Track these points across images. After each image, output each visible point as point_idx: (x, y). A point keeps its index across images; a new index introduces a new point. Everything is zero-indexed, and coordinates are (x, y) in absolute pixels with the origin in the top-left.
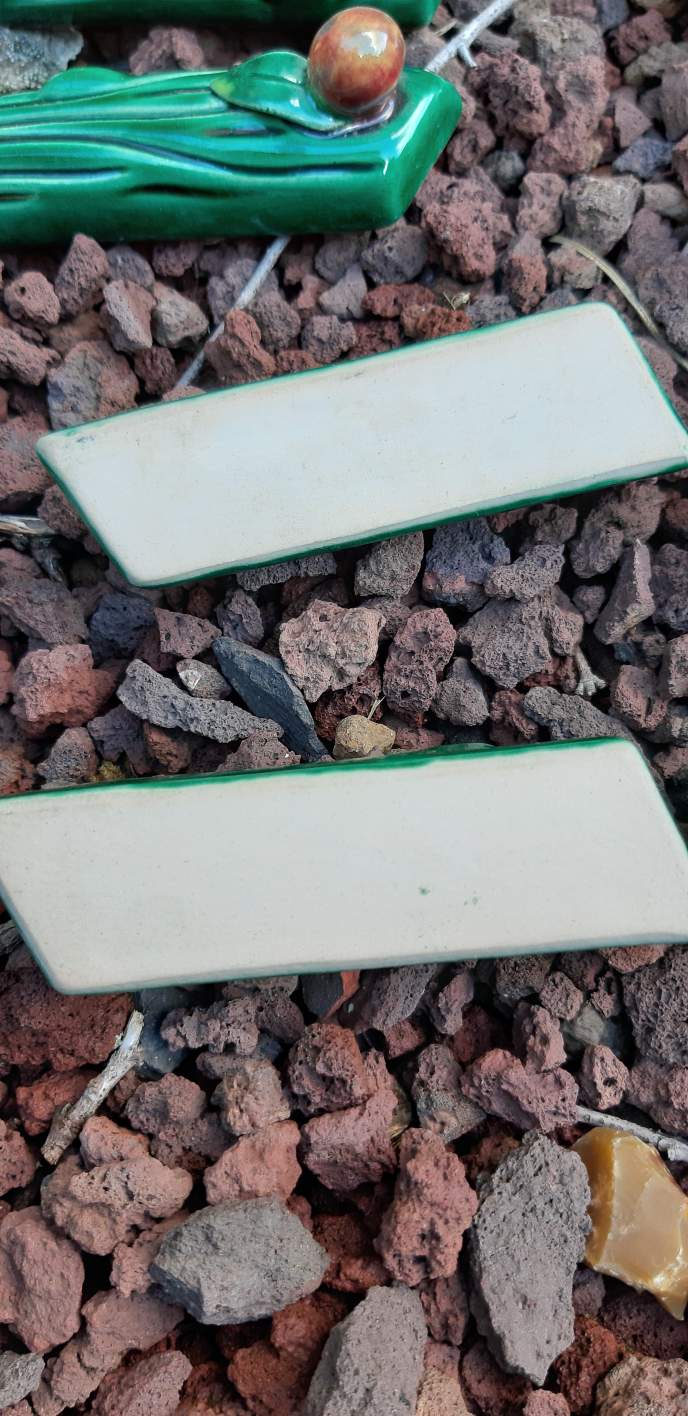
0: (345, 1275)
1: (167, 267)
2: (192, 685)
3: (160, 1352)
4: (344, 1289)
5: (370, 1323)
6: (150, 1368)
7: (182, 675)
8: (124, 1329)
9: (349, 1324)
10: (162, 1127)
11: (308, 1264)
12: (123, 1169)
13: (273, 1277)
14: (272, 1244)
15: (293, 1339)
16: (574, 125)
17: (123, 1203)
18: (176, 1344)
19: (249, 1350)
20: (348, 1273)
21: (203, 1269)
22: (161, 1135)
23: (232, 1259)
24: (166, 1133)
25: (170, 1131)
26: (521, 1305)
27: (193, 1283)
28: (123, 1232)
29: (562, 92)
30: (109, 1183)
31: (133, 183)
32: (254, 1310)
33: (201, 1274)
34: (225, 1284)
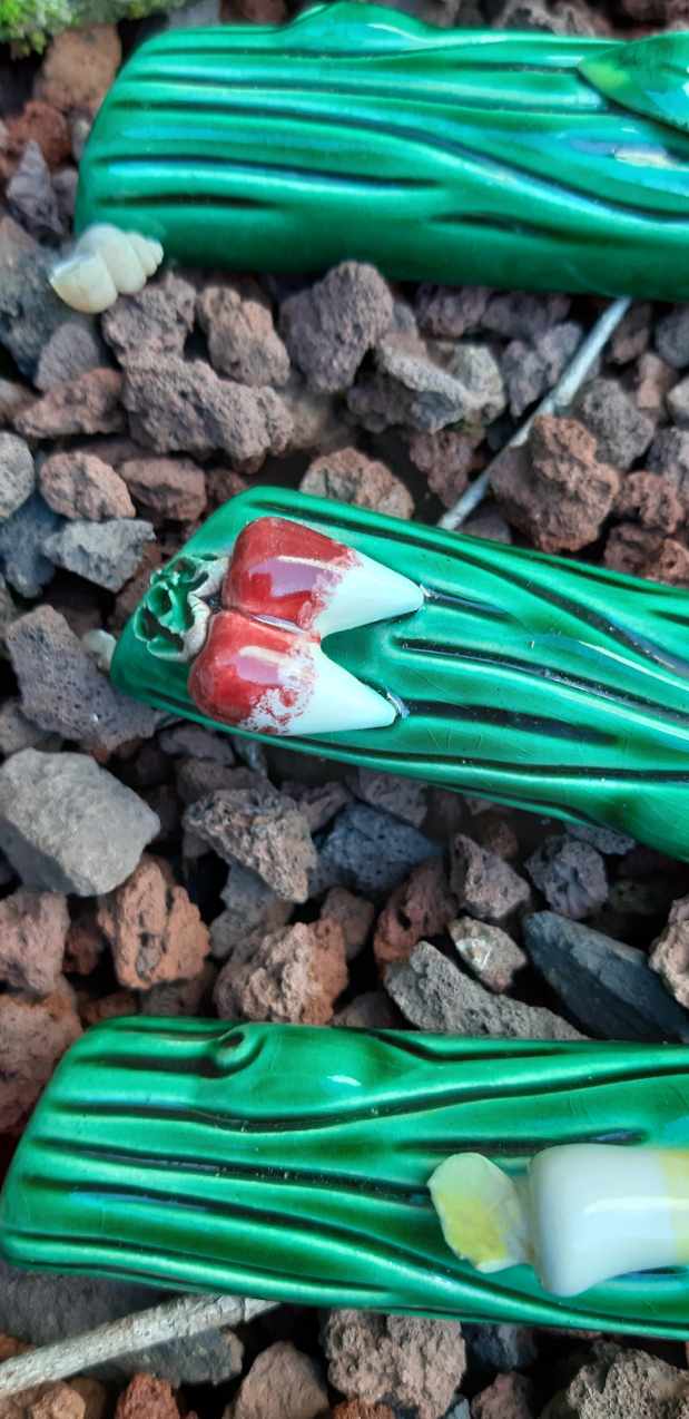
1: (440, 320)
2: (480, 963)
7: (461, 946)
31: (445, 209)
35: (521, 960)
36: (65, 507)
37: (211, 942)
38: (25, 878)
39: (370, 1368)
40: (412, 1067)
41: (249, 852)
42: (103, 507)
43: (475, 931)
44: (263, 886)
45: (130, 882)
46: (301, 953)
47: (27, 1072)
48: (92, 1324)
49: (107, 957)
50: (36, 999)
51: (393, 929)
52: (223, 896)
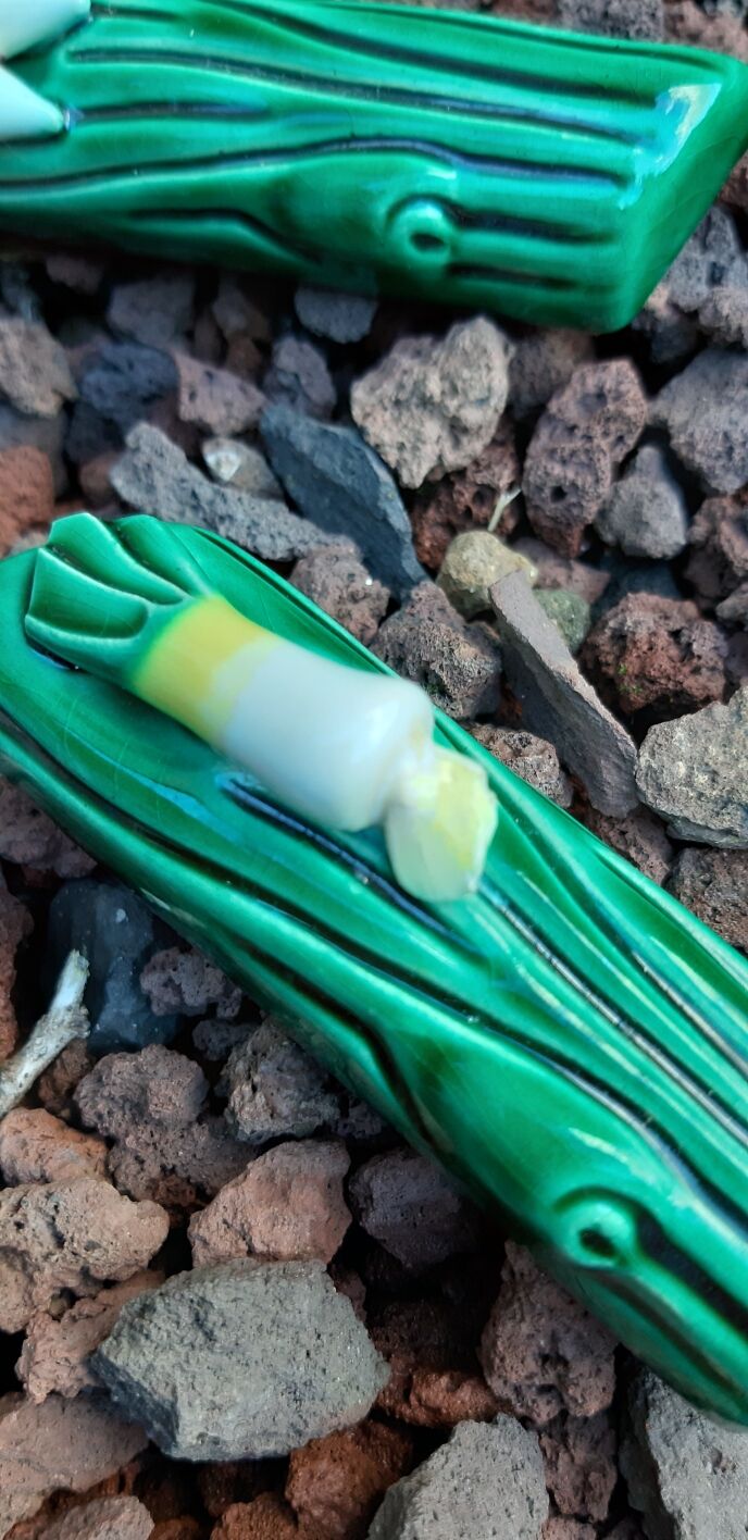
0: (419, 1400)
3: (106, 1495)
4: (415, 1419)
5: (455, 1482)
6: (85, 1521)
8: (46, 1456)
9: (421, 1484)
10: (131, 1128)
11: (355, 1378)
12: (49, 1196)
13: (295, 1393)
14: (303, 1342)
15: (322, 1496)
17: (45, 1250)
18: (135, 1483)
19: (248, 1507)
20: (424, 1395)
21: (183, 1370)
22: (130, 1141)
23: (234, 1359)
24: (138, 1139)
25: (145, 1137)
26: (710, 1466)
27: (163, 1393)
28: (47, 1298)
30: (25, 1215)
32: (256, 1443)
33: (179, 1378)
34: (217, 1399)
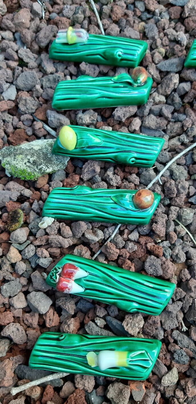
2: (98, 324)
7: (96, 321)
16: (182, 198)
29: (179, 188)
31: (93, 216)
35: (105, 323)
36: (40, 256)
37: (60, 320)
38: (33, 310)
39: (81, 384)
40: (86, 340)
41: (65, 307)
42: (45, 256)
43: (98, 319)
44: (67, 312)
45: (48, 312)
46: (72, 323)
47: (33, 340)
48: (41, 377)
49: (44, 322)
50: (34, 329)
51: (87, 318)
52: (62, 313)
